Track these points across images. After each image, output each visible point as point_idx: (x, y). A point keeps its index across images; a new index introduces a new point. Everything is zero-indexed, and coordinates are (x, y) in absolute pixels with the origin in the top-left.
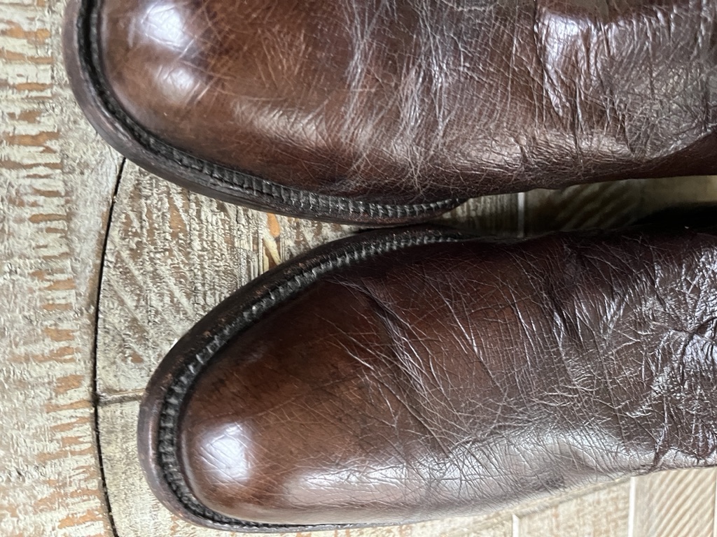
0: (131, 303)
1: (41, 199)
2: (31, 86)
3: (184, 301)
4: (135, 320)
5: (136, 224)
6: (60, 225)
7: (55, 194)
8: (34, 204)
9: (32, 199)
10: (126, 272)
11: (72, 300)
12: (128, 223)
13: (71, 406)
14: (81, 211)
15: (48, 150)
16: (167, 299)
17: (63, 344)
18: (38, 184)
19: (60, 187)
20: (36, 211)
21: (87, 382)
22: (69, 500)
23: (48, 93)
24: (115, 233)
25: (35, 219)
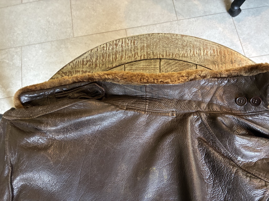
0: (173, 63)
1: (187, 54)
2: (201, 54)
3: (173, 70)
4: (170, 64)
5: (184, 64)
6: (183, 56)
7: (187, 56)
8: (186, 53)
9: (187, 53)
10: (177, 63)
11: (174, 57)
12: (184, 63)
13: (160, 56)
14: (185, 58)
15: (193, 55)
16: (173, 68)
17: (168, 56)
18: (188, 54)
19: (188, 56)
20: (185, 54)
21: (163, 58)
22: (147, 55)
23: (200, 55)
24: (182, 62)
25: (184, 53)
